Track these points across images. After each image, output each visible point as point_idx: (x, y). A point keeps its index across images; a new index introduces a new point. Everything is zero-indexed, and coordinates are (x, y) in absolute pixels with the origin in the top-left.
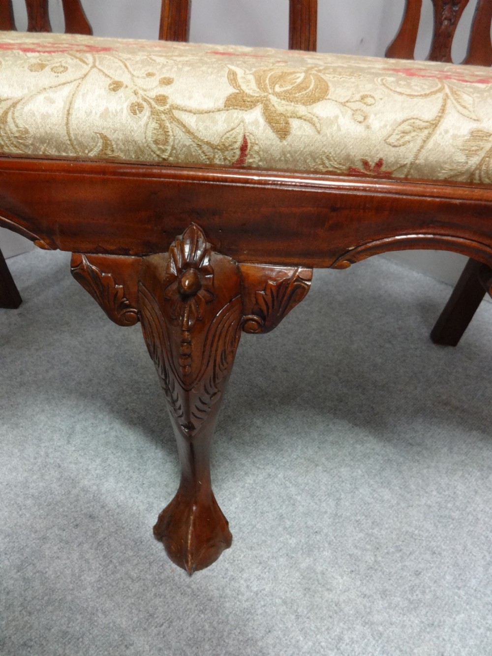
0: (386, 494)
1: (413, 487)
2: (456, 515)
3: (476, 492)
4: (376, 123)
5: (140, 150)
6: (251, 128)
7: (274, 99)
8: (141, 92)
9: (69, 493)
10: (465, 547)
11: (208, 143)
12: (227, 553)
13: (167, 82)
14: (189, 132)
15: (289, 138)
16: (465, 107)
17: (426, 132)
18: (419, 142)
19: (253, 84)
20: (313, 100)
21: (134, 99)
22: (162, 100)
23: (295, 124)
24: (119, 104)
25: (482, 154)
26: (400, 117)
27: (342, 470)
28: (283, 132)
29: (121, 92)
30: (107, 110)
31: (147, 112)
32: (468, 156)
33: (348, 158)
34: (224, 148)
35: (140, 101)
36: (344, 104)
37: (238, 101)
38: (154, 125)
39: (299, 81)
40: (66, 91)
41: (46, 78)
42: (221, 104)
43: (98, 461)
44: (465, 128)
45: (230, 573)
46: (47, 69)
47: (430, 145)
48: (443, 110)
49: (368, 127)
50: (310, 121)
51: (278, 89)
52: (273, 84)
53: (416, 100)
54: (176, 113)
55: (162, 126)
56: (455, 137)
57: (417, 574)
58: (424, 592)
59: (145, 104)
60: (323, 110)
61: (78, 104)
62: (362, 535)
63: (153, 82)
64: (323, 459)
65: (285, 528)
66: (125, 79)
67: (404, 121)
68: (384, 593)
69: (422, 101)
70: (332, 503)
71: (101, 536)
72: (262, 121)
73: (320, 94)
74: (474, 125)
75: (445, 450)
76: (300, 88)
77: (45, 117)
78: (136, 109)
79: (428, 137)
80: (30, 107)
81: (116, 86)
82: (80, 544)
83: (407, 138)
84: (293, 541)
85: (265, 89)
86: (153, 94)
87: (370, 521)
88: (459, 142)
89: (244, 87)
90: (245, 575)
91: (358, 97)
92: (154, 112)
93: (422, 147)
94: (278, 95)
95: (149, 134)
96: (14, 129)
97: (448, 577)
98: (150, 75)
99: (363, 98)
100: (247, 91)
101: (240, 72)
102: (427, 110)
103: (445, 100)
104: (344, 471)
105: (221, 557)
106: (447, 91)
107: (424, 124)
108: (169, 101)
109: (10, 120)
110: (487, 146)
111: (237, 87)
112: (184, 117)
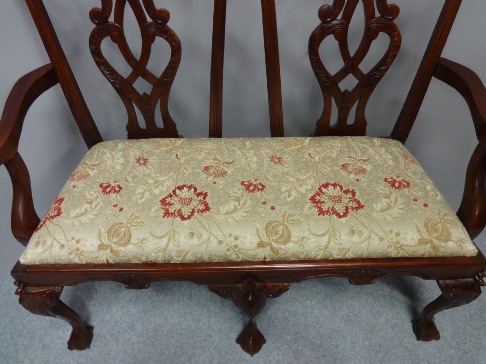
0: (326, 312)
1: (337, 307)
2: (353, 319)
3: (363, 307)
5: (230, 260)
6: (266, 254)
7: (273, 243)
8: (229, 244)
9: (198, 326)
10: (356, 333)
12: (264, 345)
13: (237, 238)
15: (279, 255)
16: (337, 239)
18: (322, 253)
19: (266, 237)
20: (286, 242)
21: (227, 247)
22: (236, 246)
23: (280, 251)
24: (222, 249)
25: (342, 255)
26: (315, 245)
27: (307, 302)
28: (277, 253)
29: (222, 244)
31: (232, 252)
32: (338, 256)
33: (299, 258)
35: (229, 247)
36: (295, 243)
37: (261, 245)
38: (234, 254)
39: (281, 232)
40: (204, 246)
42: (256, 246)
43: (206, 309)
44: (337, 247)
45: (267, 354)
46: (195, 236)
48: (329, 241)
50: (285, 249)
51: (274, 238)
52: (272, 235)
53: (320, 237)
54: (241, 251)
57: (337, 347)
58: (339, 355)
59: (231, 248)
60: (290, 246)
62: (316, 332)
63: (232, 239)
64: (299, 298)
65: (286, 333)
67: (316, 247)
68: (324, 356)
69: (322, 238)
70: (304, 319)
71: (215, 344)
72: (269, 250)
73: (288, 240)
74: (339, 246)
78: (228, 250)
79: (324, 251)
81: (220, 242)
82: (209, 348)
83: (318, 253)
84: (289, 338)
85: (269, 239)
86: (233, 244)
87: (319, 326)
89: (262, 238)
90: (272, 354)
91: (301, 239)
92: (234, 251)
94: (274, 241)
95: (233, 256)
97: (348, 347)
98: (230, 235)
99: (303, 238)
100: (264, 240)
101: (260, 228)
103: (330, 236)
104: (308, 302)
105: (262, 348)
106: (331, 230)
107: (323, 248)
108: (239, 247)
109: (187, 257)
110: (344, 253)
111: (260, 238)
112: (243, 251)
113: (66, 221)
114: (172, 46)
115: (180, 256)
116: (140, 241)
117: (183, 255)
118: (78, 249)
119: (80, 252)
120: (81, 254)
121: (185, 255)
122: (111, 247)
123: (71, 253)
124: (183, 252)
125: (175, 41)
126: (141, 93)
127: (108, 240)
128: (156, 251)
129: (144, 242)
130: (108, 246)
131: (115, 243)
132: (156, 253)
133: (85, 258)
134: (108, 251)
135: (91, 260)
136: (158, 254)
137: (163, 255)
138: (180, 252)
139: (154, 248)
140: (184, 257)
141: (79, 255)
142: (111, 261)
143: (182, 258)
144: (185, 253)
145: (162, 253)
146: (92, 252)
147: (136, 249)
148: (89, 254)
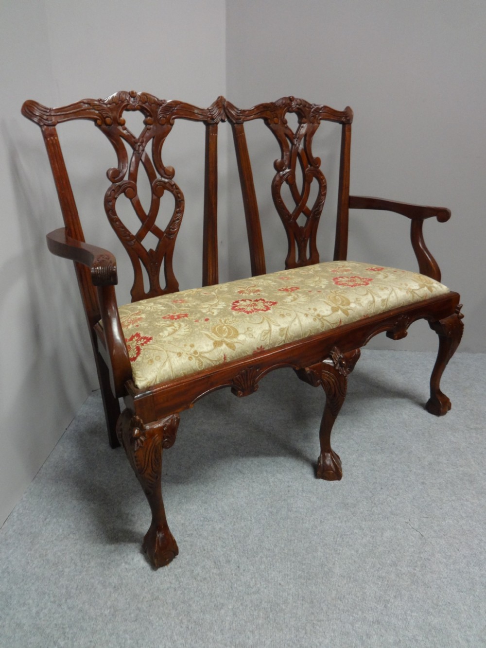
0: (363, 430)
1: (367, 424)
2: (386, 424)
3: (384, 415)
4: (363, 305)
5: (318, 330)
6: (340, 316)
7: (341, 306)
8: (312, 315)
9: (270, 486)
11: (333, 323)
13: (315, 309)
14: (327, 322)
15: (349, 315)
16: (376, 294)
17: (373, 304)
18: (373, 307)
20: (348, 304)
21: (313, 317)
22: (318, 315)
23: (349, 311)
24: (310, 320)
26: (366, 301)
28: (347, 314)
29: (308, 316)
30: (308, 322)
31: (317, 320)
32: (383, 306)
33: (361, 316)
34: (336, 323)
36: (354, 302)
37: (334, 310)
38: (319, 323)
39: (340, 299)
40: (297, 320)
41: (290, 319)
42: (331, 312)
43: (264, 472)
44: (379, 300)
46: (285, 316)
48: (372, 296)
50: (351, 309)
51: (339, 303)
52: (336, 302)
54: (323, 318)
55: (323, 323)
56: (378, 303)
57: (394, 444)
58: (400, 447)
59: (315, 318)
60: (352, 305)
61: (302, 323)
62: (369, 444)
63: (312, 311)
66: (306, 312)
67: (368, 302)
69: (367, 296)
70: (352, 441)
71: (300, 489)
72: (342, 313)
73: (348, 302)
74: (381, 298)
75: (363, 408)
76: (343, 302)
77: (296, 329)
78: (314, 320)
80: (291, 328)
81: (306, 315)
82: (297, 494)
83: (371, 306)
85: (336, 304)
86: (315, 314)
87: (367, 439)
88: (380, 304)
92: (319, 319)
96: (289, 336)
98: (310, 309)
99: (357, 299)
100: (334, 306)
101: (325, 300)
102: (370, 298)
103: (371, 294)
106: (369, 290)
107: (372, 302)
108: (320, 315)
109: (288, 334)
110: (386, 303)
111: (331, 306)
112: (325, 318)
115: (284, 334)
116: (246, 330)
117: (285, 332)
118: (195, 352)
119: (199, 354)
121: (287, 332)
122: (225, 342)
123: (191, 357)
124: (284, 329)
125: (180, 193)
126: (148, 250)
127: (219, 337)
128: (263, 334)
129: (250, 329)
130: (221, 342)
131: (226, 338)
132: (264, 336)
133: (205, 360)
134: (224, 346)
135: (210, 360)
136: (266, 337)
137: (270, 336)
138: (282, 330)
139: (261, 333)
140: (286, 334)
141: (199, 357)
142: (228, 356)
143: (285, 335)
144: (286, 330)
145: (269, 335)
146: (211, 351)
147: (247, 337)
148: (208, 354)
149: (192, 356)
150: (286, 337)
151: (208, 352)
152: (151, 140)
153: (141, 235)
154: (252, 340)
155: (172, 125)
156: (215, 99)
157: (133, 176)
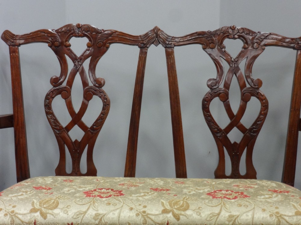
4: (203, 215)
6: (169, 219)
7: (175, 210)
8: (138, 210)
11: (158, 223)
13: (145, 207)
14: (152, 220)
15: (180, 221)
16: (227, 209)
17: (217, 217)
18: (215, 219)
19: (169, 206)
20: (185, 210)
21: (137, 212)
22: (144, 212)
23: (181, 217)
24: (133, 214)
25: (233, 221)
26: (209, 213)
28: (178, 219)
29: (133, 211)
30: (130, 216)
31: (140, 216)
32: (229, 222)
35: (138, 213)
36: (194, 210)
37: (165, 211)
38: (143, 219)
39: (181, 204)
40: (118, 211)
41: (112, 208)
42: (161, 212)
44: (227, 214)
46: (111, 205)
47: (218, 220)
48: (221, 210)
49: (201, 216)
50: (185, 216)
51: (176, 207)
52: (174, 206)
53: (213, 208)
54: (149, 216)
55: (145, 219)
56: (225, 217)
59: (140, 213)
60: (189, 212)
61: (122, 214)
63: (141, 207)
66: (133, 206)
67: (210, 214)
69: (215, 208)
72: (172, 216)
73: (187, 208)
74: (229, 214)
77: (113, 218)
78: (137, 215)
79: (217, 218)
80: (108, 216)
81: (131, 209)
83: (212, 218)
85: (172, 207)
86: (142, 210)
88: (226, 219)
89: (166, 207)
91: (197, 208)
92: (143, 216)
93: (216, 221)
94: (176, 209)
95: (141, 221)
96: (104, 222)
98: (140, 205)
99: (199, 208)
100: (167, 208)
101: (164, 202)
102: (216, 210)
103: (221, 207)
106: (222, 204)
107: (216, 214)
108: (146, 212)
109: (103, 220)
110: (234, 219)
111: (164, 207)
112: (151, 216)
113: (5, 198)
114: (104, 102)
116: (66, 207)
117: (100, 217)
119: (14, 213)
120: (15, 215)
121: (102, 218)
122: (41, 211)
124: (100, 215)
125: (106, 99)
126: (73, 140)
127: (40, 206)
128: (78, 213)
129: (69, 207)
130: (38, 210)
131: (44, 208)
132: (78, 215)
133: (17, 220)
134: (38, 214)
135: (21, 221)
136: (78, 216)
137: (83, 217)
138: (97, 215)
139: (76, 212)
140: (101, 220)
141: (13, 217)
142: (38, 222)
143: (99, 220)
144: (101, 216)
145: (82, 215)
146: (25, 214)
147: (61, 212)
148: (21, 216)
149: (8, 214)
150: (99, 222)
151: (22, 214)
152: (90, 58)
153: (69, 127)
154: (65, 216)
155: (108, 48)
156: (152, 28)
157: (70, 83)
